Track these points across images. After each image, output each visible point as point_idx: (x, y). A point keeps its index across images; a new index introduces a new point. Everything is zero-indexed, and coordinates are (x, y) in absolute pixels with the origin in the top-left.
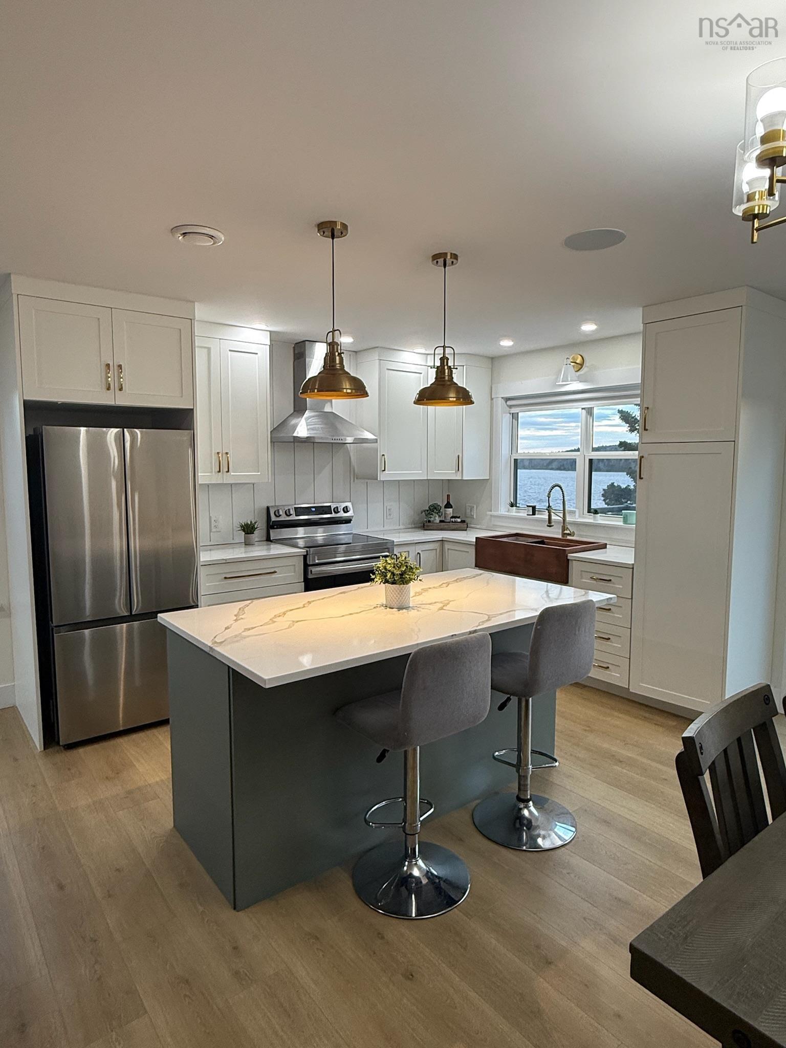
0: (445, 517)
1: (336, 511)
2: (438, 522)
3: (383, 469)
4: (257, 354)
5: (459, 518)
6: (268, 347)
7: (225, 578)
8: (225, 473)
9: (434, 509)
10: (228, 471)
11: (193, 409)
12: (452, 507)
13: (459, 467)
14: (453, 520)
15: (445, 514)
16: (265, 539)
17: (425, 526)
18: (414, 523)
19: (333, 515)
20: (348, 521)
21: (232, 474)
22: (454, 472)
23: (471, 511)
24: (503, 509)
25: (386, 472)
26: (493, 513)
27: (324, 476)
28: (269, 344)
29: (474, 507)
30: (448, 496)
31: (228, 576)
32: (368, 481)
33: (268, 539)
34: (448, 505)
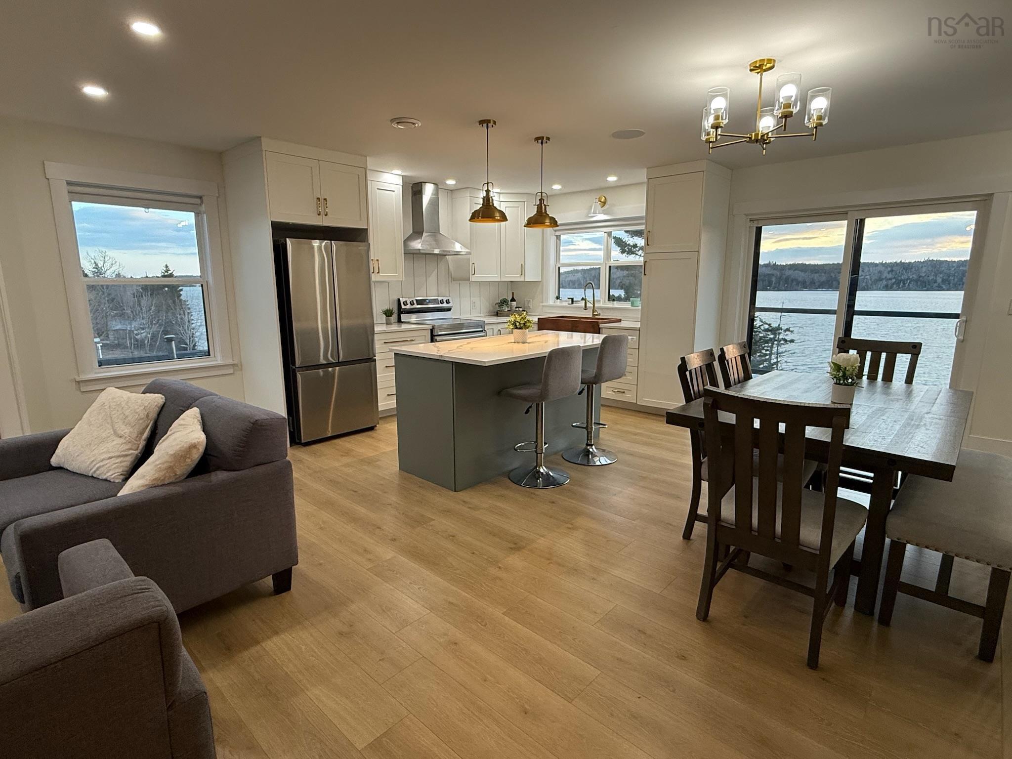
0: (511, 308)
1: (442, 302)
2: (506, 310)
3: (473, 273)
4: (394, 191)
5: (521, 308)
6: (401, 187)
7: (385, 343)
8: (376, 274)
9: (504, 302)
10: (378, 273)
11: (367, 229)
12: (515, 301)
13: (522, 273)
14: (517, 309)
15: (511, 305)
16: (396, 321)
17: (497, 314)
18: (489, 312)
19: (440, 305)
20: (449, 310)
21: (381, 274)
22: (519, 276)
23: (528, 304)
24: (551, 301)
25: (475, 275)
26: (544, 304)
27: (433, 278)
28: (402, 184)
29: (530, 301)
30: (513, 293)
31: (386, 341)
32: (461, 282)
33: (399, 321)
34: (513, 300)
